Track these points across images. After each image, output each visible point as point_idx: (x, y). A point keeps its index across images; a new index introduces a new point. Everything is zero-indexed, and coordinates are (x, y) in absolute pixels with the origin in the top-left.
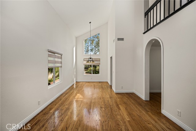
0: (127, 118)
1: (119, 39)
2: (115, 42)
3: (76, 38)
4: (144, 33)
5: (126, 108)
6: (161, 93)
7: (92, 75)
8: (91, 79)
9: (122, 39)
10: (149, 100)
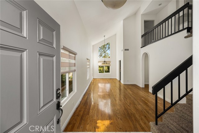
0: (131, 93)
1: (126, 50)
2: (123, 51)
3: (93, 46)
4: (141, 48)
5: (130, 90)
6: (148, 85)
7: (105, 73)
8: (104, 76)
9: (128, 50)
10: (144, 87)
